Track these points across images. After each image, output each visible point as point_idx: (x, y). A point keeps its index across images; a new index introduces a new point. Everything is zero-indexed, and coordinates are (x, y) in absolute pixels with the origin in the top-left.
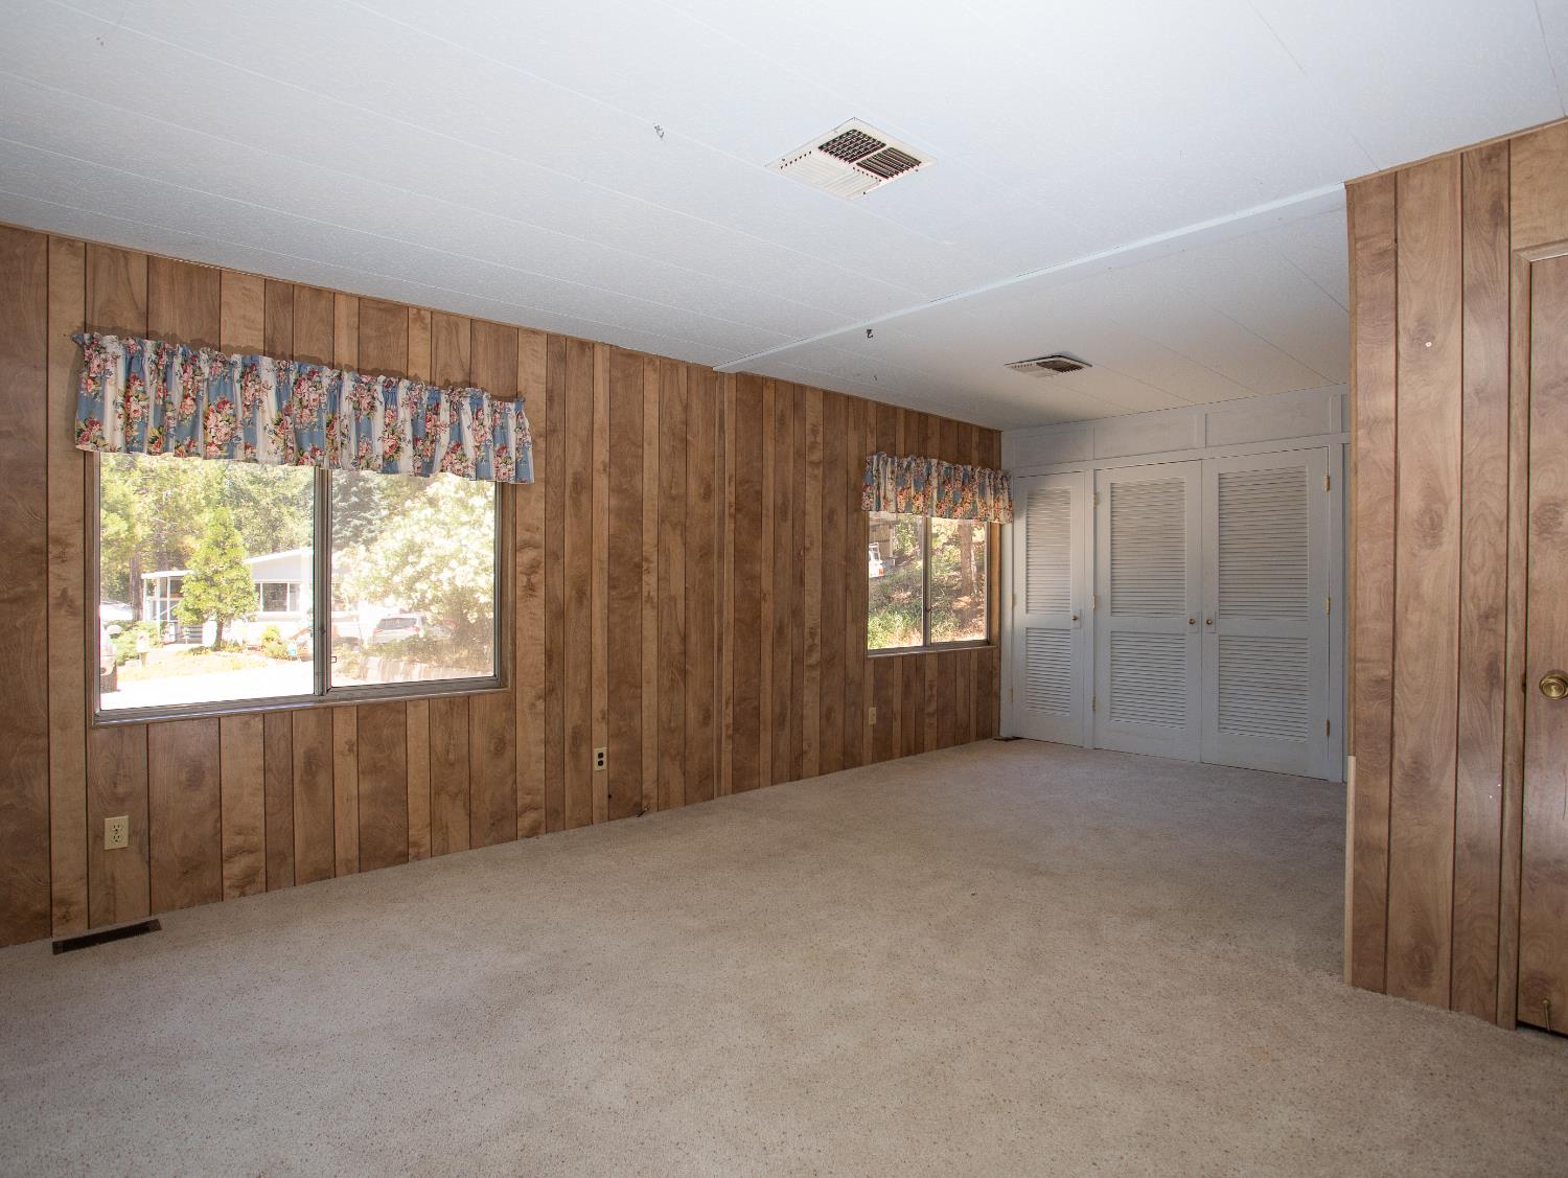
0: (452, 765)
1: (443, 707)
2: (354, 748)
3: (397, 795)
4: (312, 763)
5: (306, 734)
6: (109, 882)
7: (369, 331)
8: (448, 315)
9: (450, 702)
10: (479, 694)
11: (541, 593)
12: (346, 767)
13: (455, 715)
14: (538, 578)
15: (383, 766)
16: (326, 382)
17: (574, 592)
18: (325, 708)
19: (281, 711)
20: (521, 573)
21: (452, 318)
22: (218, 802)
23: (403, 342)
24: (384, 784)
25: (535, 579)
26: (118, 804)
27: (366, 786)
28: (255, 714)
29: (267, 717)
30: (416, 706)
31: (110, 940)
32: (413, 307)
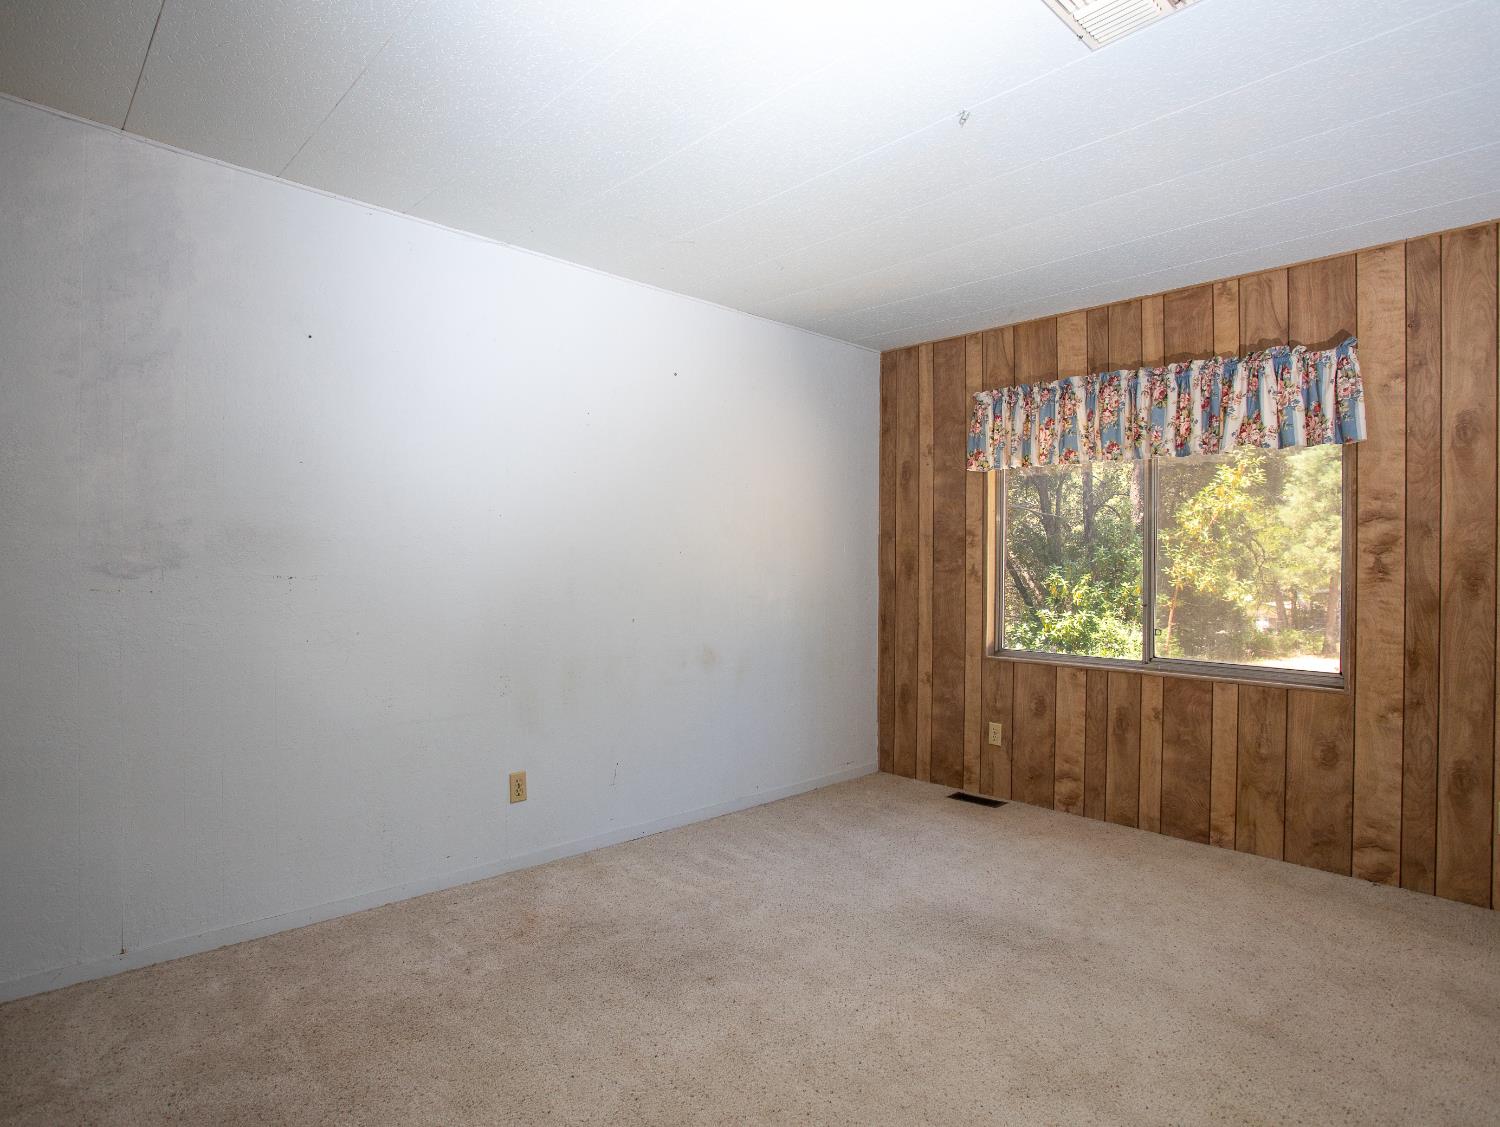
0: (1263, 760)
1: (1255, 697)
2: (1160, 715)
3: (1200, 771)
4: (1122, 720)
5: (1118, 696)
6: (991, 766)
7: (1174, 323)
8: (1258, 274)
9: (1264, 691)
10: (1302, 690)
11: (1399, 576)
12: (1152, 733)
13: (1269, 706)
14: (1394, 557)
15: (1187, 740)
16: (1124, 384)
17: (1459, 578)
18: (1136, 674)
19: (1099, 670)
20: (1364, 551)
21: (1264, 276)
22: (1053, 732)
23: (1208, 321)
24: (1187, 758)
25: (1386, 559)
26: (997, 714)
27: (1169, 754)
28: (1081, 669)
29: (1089, 672)
30: (1223, 689)
31: (967, 800)
32: (1216, 282)
